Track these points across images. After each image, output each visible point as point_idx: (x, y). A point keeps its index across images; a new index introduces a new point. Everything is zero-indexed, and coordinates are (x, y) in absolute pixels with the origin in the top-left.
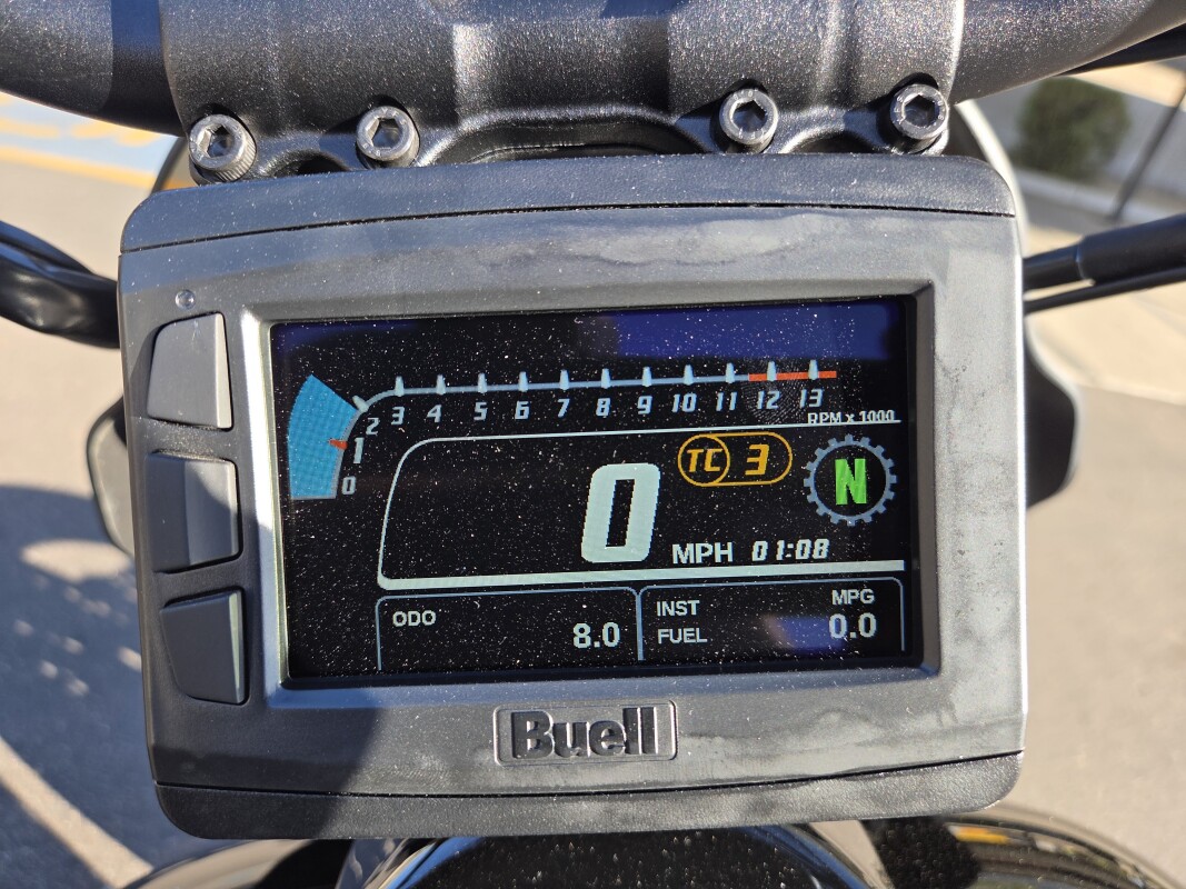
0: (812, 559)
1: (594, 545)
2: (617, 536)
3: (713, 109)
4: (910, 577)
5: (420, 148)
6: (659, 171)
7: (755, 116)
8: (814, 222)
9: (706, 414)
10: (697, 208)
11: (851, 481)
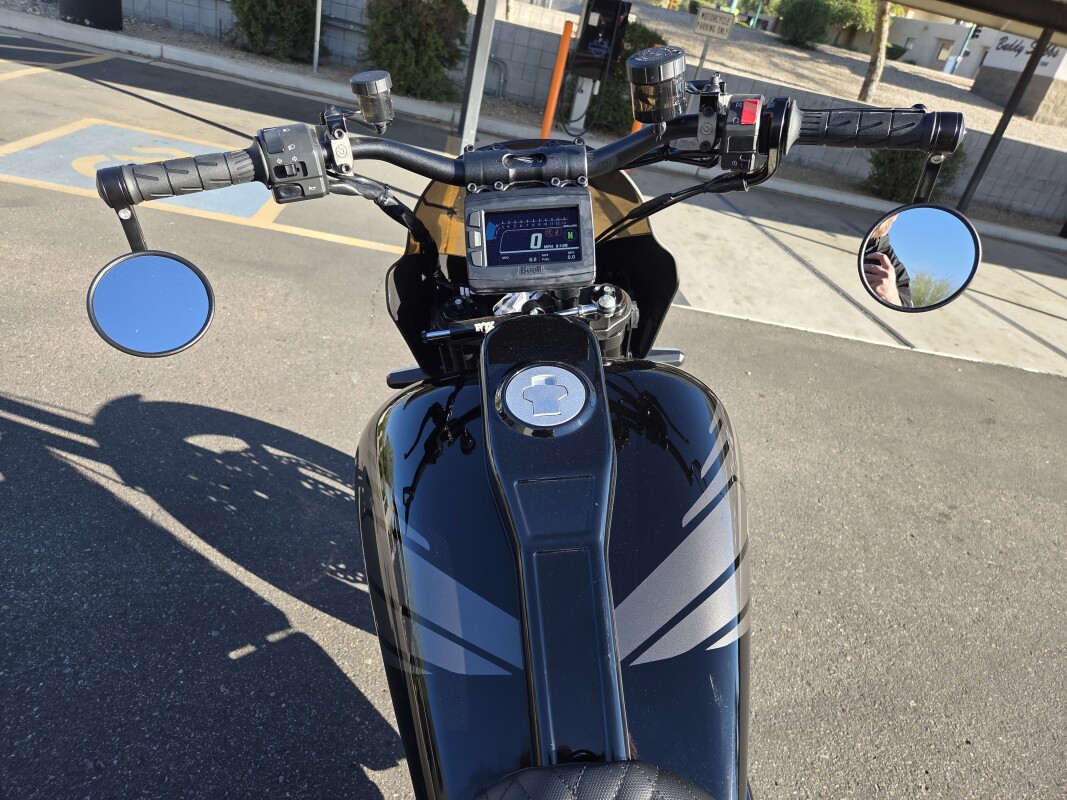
0: (565, 247)
1: (532, 246)
2: (536, 245)
3: (550, 180)
4: (580, 250)
5: (504, 188)
6: (540, 190)
7: (556, 182)
8: (562, 196)
9: (549, 225)
10: (546, 195)
11: (570, 235)
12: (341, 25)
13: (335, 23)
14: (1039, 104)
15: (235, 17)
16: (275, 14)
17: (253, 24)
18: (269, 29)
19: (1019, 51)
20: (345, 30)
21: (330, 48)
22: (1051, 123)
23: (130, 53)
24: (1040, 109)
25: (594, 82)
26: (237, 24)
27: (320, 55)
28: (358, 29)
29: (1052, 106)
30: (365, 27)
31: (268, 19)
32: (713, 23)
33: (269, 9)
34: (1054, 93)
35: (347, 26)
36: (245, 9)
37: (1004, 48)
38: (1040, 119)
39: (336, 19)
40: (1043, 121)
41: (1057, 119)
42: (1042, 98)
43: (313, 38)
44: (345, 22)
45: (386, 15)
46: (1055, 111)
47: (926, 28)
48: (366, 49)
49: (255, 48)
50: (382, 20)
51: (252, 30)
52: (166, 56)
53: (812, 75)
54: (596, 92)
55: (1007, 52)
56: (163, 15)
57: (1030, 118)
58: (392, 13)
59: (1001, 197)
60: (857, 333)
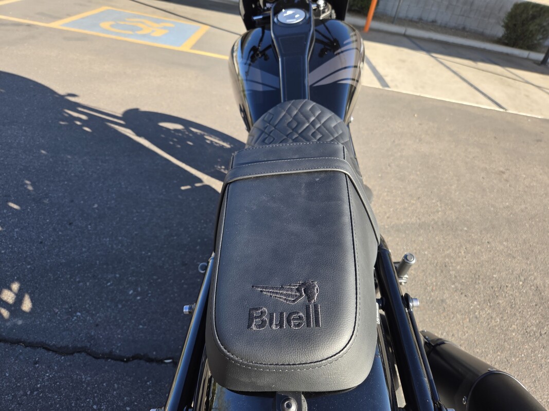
60: (477, 103)
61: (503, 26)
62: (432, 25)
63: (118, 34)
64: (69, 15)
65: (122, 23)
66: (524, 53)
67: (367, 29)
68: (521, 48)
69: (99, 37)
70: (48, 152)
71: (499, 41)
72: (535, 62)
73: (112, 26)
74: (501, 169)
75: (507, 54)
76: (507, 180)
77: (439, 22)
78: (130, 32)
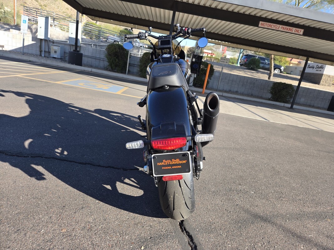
12: (133, 65)
13: (132, 65)
14: (321, 81)
15: (108, 63)
16: (118, 62)
17: (113, 65)
18: (116, 66)
19: (313, 68)
20: (134, 66)
21: (130, 70)
22: (325, 85)
23: (84, 70)
24: (321, 82)
25: (195, 74)
26: (108, 65)
27: (128, 72)
28: (137, 66)
29: (324, 81)
30: (139, 65)
31: (116, 64)
32: (224, 61)
33: (117, 61)
34: (324, 78)
35: (134, 65)
36: (111, 61)
37: (309, 67)
38: (322, 85)
39: (132, 64)
40: (323, 85)
41: (327, 84)
42: (321, 79)
43: (127, 68)
44: (134, 64)
45: (144, 61)
46: (325, 82)
47: (296, 68)
48: (139, 70)
49: (112, 70)
50: (143, 62)
51: (112, 66)
52: (92, 71)
53: (255, 76)
54: (195, 77)
55: (310, 68)
56: (91, 64)
57: (319, 85)
58: (146, 61)
59: (310, 103)
60: (255, 118)
61: (270, 93)
62: (236, 93)
63: (86, 87)
64: (63, 80)
65: (89, 84)
66: (282, 104)
67: (204, 93)
68: (280, 102)
69: (79, 88)
70: (64, 118)
71: (269, 99)
72: (287, 108)
73: (83, 85)
74: (263, 137)
75: (274, 105)
76: (265, 140)
77: (239, 92)
78: (93, 87)
